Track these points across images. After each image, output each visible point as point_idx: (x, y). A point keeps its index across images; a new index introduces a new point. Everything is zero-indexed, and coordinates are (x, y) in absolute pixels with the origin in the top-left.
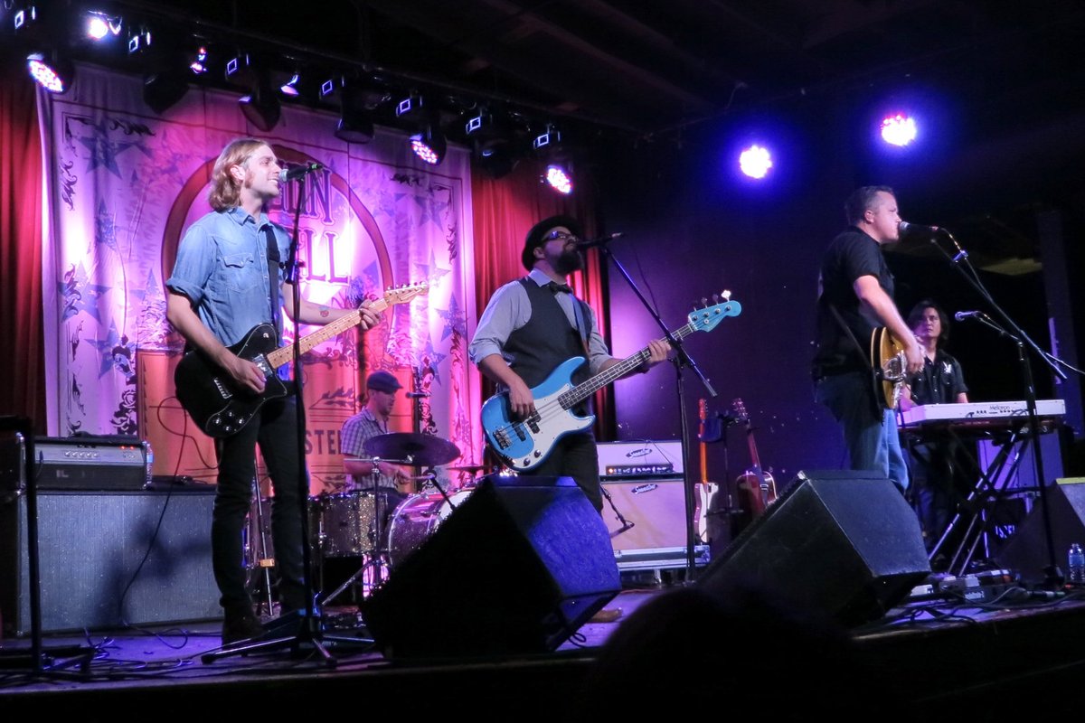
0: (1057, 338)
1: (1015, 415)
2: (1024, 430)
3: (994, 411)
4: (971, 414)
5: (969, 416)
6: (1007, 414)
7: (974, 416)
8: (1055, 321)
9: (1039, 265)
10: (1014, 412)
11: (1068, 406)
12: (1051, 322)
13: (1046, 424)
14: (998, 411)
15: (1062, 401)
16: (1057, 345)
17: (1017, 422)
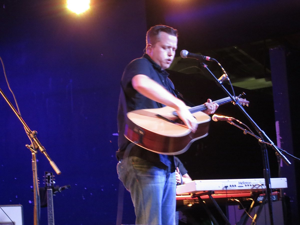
0: (281, 135)
1: (255, 188)
2: (260, 199)
3: (241, 185)
4: (226, 187)
5: (225, 189)
6: (250, 188)
7: (228, 189)
8: (279, 123)
9: (269, 83)
10: (254, 186)
11: (288, 182)
12: (277, 123)
13: (275, 195)
14: (244, 185)
15: (285, 179)
16: (281, 140)
17: (256, 193)
